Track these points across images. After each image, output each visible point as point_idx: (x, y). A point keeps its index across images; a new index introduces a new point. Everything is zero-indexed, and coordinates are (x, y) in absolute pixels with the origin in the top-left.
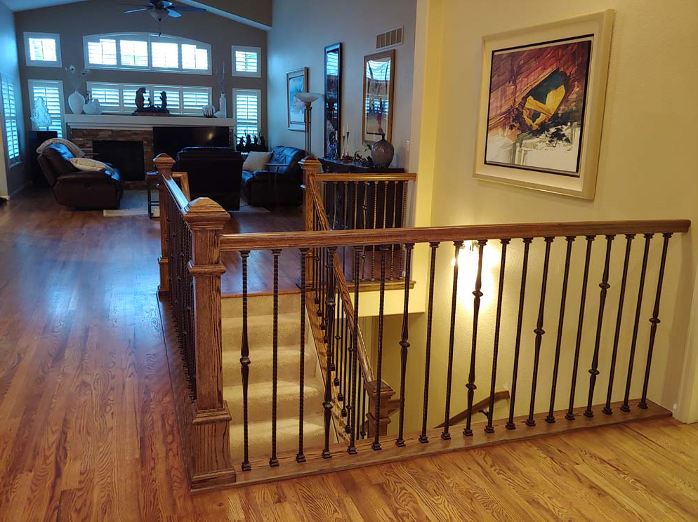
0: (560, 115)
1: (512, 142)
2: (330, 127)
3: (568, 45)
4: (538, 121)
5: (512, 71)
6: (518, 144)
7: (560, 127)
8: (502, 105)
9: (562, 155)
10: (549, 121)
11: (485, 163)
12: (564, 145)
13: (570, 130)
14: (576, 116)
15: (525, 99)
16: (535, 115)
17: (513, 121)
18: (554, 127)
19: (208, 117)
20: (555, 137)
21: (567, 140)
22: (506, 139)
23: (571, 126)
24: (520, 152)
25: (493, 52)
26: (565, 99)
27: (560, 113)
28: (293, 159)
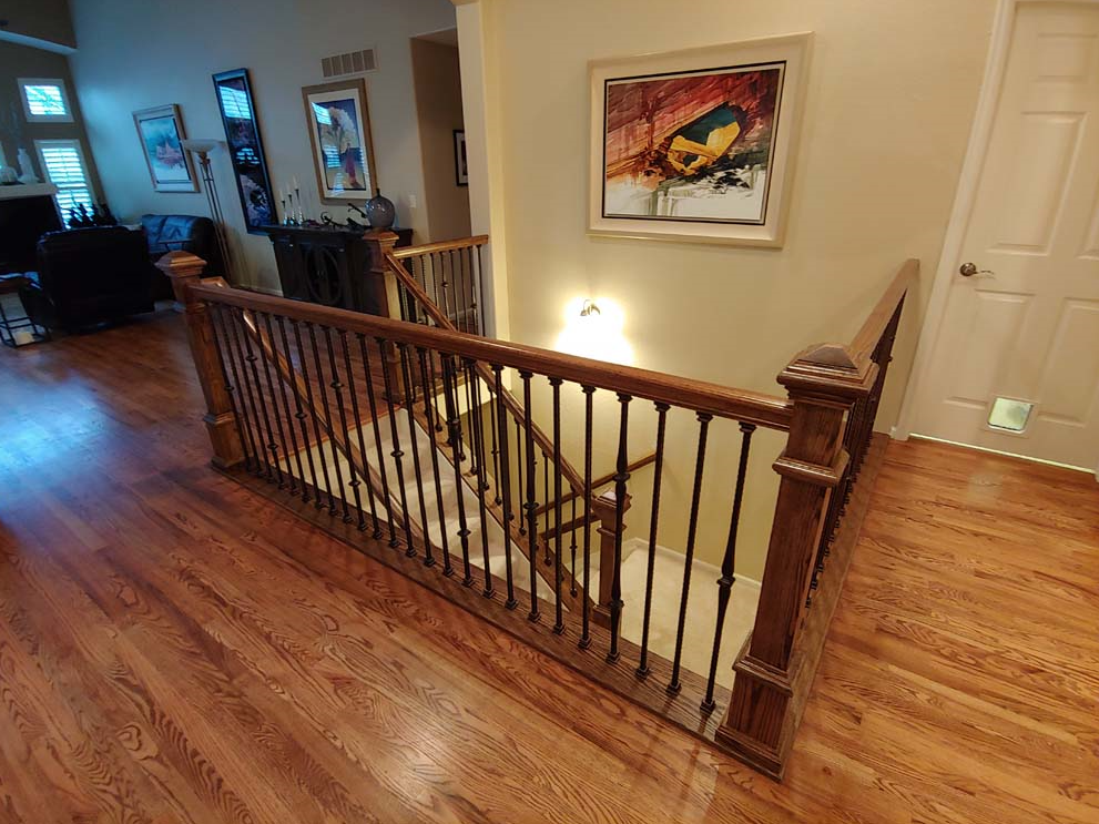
0: (731, 158)
1: (650, 191)
2: (248, 183)
3: (743, 74)
4: (694, 164)
5: (645, 104)
6: (661, 193)
7: (732, 171)
9: (738, 202)
10: (714, 163)
11: (603, 217)
12: (740, 191)
13: (749, 174)
15: (670, 139)
17: (651, 165)
18: (726, 170)
19: (7, 184)
20: (725, 182)
21: (745, 185)
22: (639, 188)
23: (750, 169)
24: (666, 201)
25: (606, 81)
26: (740, 138)
27: (732, 154)
28: (193, 231)
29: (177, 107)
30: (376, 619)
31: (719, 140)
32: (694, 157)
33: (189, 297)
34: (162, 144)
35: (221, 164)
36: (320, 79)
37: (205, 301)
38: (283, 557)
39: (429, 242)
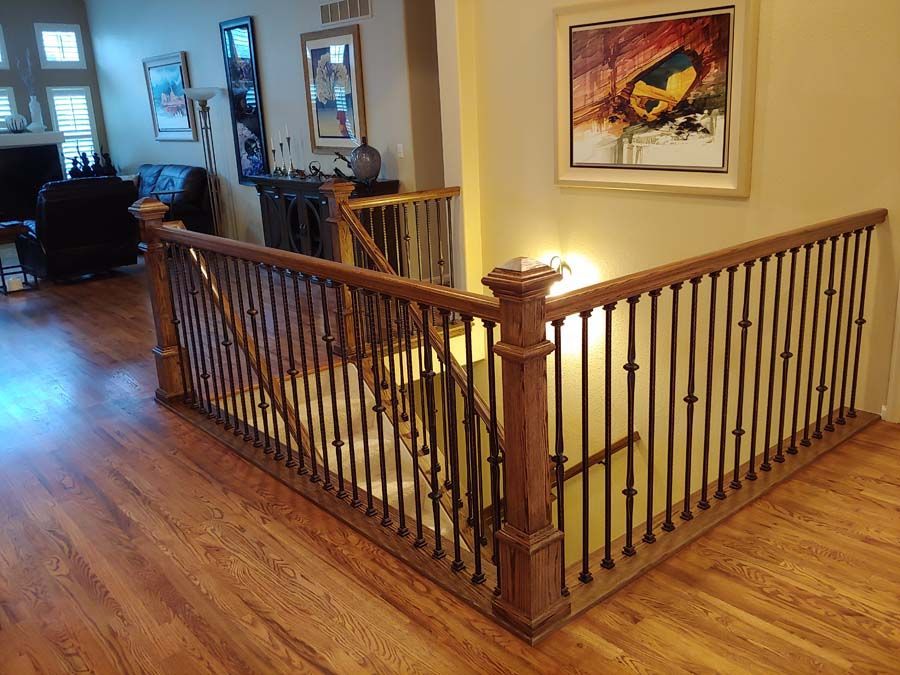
0: (690, 102)
1: (615, 138)
2: (245, 132)
3: (696, 19)
4: (656, 110)
5: (606, 50)
6: (626, 140)
7: (692, 116)
8: (591, 92)
9: (701, 149)
10: (674, 108)
11: (572, 165)
12: (701, 137)
13: (708, 119)
14: (717, 102)
15: (632, 85)
16: (650, 104)
17: (615, 111)
18: (685, 115)
19: (16, 132)
20: (686, 127)
21: (705, 131)
22: (605, 134)
23: (709, 114)
24: (631, 148)
25: (571, 28)
26: (697, 83)
27: (691, 99)
28: (186, 182)
29: (185, 56)
30: (255, 514)
31: (678, 85)
32: (655, 103)
33: (152, 236)
34: (168, 92)
35: (220, 112)
36: (319, 26)
37: (162, 241)
38: (195, 468)
39: (415, 190)
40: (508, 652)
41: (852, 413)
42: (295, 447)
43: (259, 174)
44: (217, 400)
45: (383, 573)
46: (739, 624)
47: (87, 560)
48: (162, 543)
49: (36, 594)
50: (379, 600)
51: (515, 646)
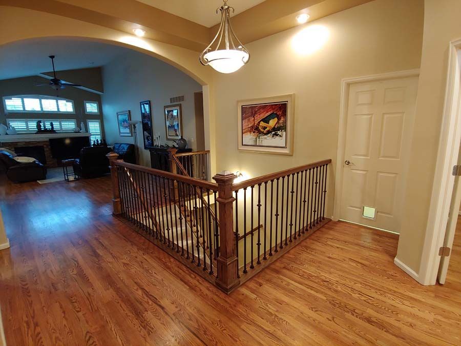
1: (255, 137)
2: (146, 134)
3: (278, 104)
4: (266, 130)
5: (252, 112)
6: (258, 138)
8: (248, 124)
9: (279, 141)
10: (271, 129)
11: (242, 145)
12: (279, 138)
13: (281, 133)
14: (283, 128)
15: (259, 122)
16: (265, 128)
17: (254, 130)
18: (275, 131)
19: (76, 132)
20: (275, 135)
21: (280, 136)
22: (252, 136)
23: (281, 131)
24: (259, 141)
25: (242, 106)
26: (278, 122)
27: (276, 127)
28: (128, 148)
29: (129, 111)
30: (141, 252)
31: (273, 123)
32: (266, 128)
33: (113, 164)
34: (124, 122)
35: (139, 128)
36: (169, 104)
37: (117, 166)
38: (122, 237)
39: (196, 151)
40: (220, 298)
41: (323, 218)
42: (155, 230)
43: (150, 146)
44: (132, 215)
45: (181, 271)
46: (292, 286)
47: (83, 268)
48: (109, 262)
49: (64, 281)
50: (179, 281)
51: (223, 295)
